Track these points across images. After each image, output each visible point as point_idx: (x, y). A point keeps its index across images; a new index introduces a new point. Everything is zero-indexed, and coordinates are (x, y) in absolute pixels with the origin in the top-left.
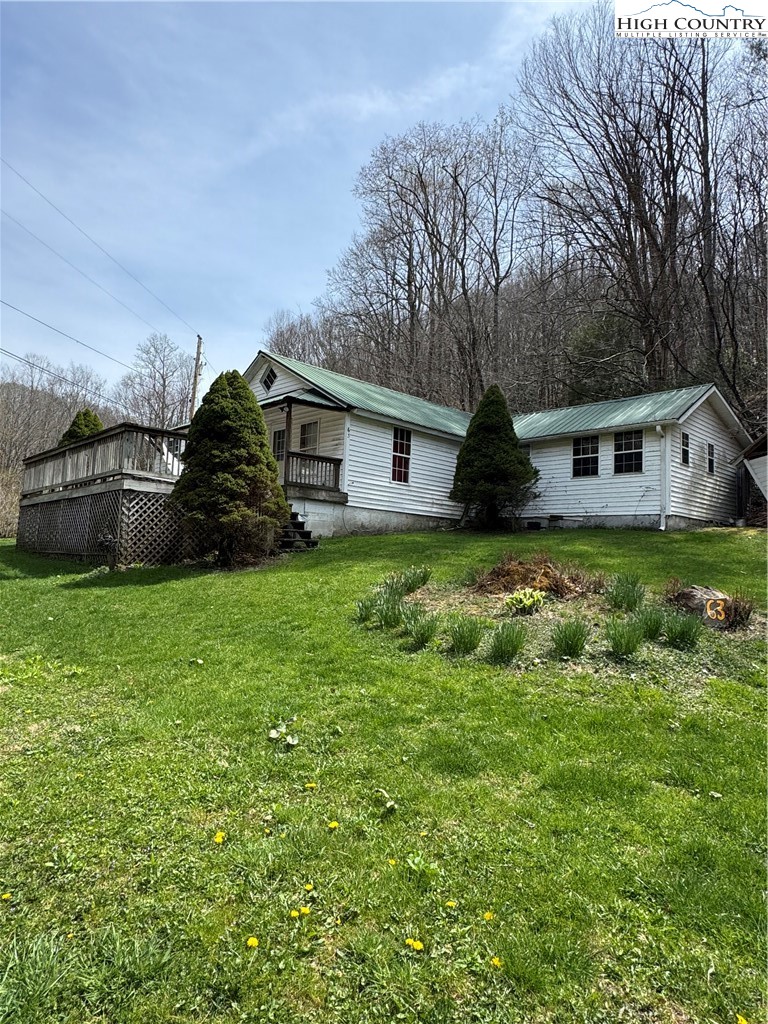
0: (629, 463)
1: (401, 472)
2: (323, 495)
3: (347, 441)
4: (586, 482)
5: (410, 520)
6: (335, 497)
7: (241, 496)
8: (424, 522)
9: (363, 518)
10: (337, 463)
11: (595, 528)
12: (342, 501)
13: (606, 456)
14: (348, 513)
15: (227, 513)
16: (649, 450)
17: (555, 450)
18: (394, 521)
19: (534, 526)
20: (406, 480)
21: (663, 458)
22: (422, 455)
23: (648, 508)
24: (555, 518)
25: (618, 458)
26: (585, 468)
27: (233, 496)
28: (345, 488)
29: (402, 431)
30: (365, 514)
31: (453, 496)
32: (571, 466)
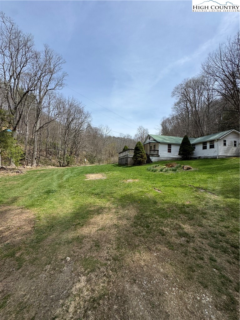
0: (212, 147)
1: (169, 151)
2: (155, 156)
3: (159, 147)
4: (205, 150)
5: (172, 159)
6: (157, 156)
7: (140, 157)
8: (175, 159)
9: (163, 159)
10: (158, 151)
11: (206, 159)
12: (159, 156)
13: (208, 145)
14: (160, 158)
15: (138, 159)
16: (215, 144)
17: (200, 145)
18: (168, 159)
19: (195, 159)
20: (171, 152)
21: (218, 145)
22: (173, 148)
23: (215, 155)
24: (200, 157)
25: (210, 146)
26: (205, 148)
27: (139, 157)
28: (159, 154)
29: (170, 144)
30: (163, 158)
31: (179, 154)
32: (202, 147)
